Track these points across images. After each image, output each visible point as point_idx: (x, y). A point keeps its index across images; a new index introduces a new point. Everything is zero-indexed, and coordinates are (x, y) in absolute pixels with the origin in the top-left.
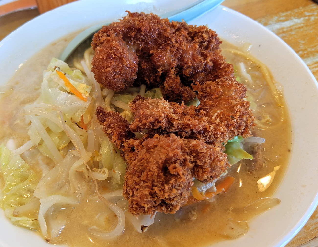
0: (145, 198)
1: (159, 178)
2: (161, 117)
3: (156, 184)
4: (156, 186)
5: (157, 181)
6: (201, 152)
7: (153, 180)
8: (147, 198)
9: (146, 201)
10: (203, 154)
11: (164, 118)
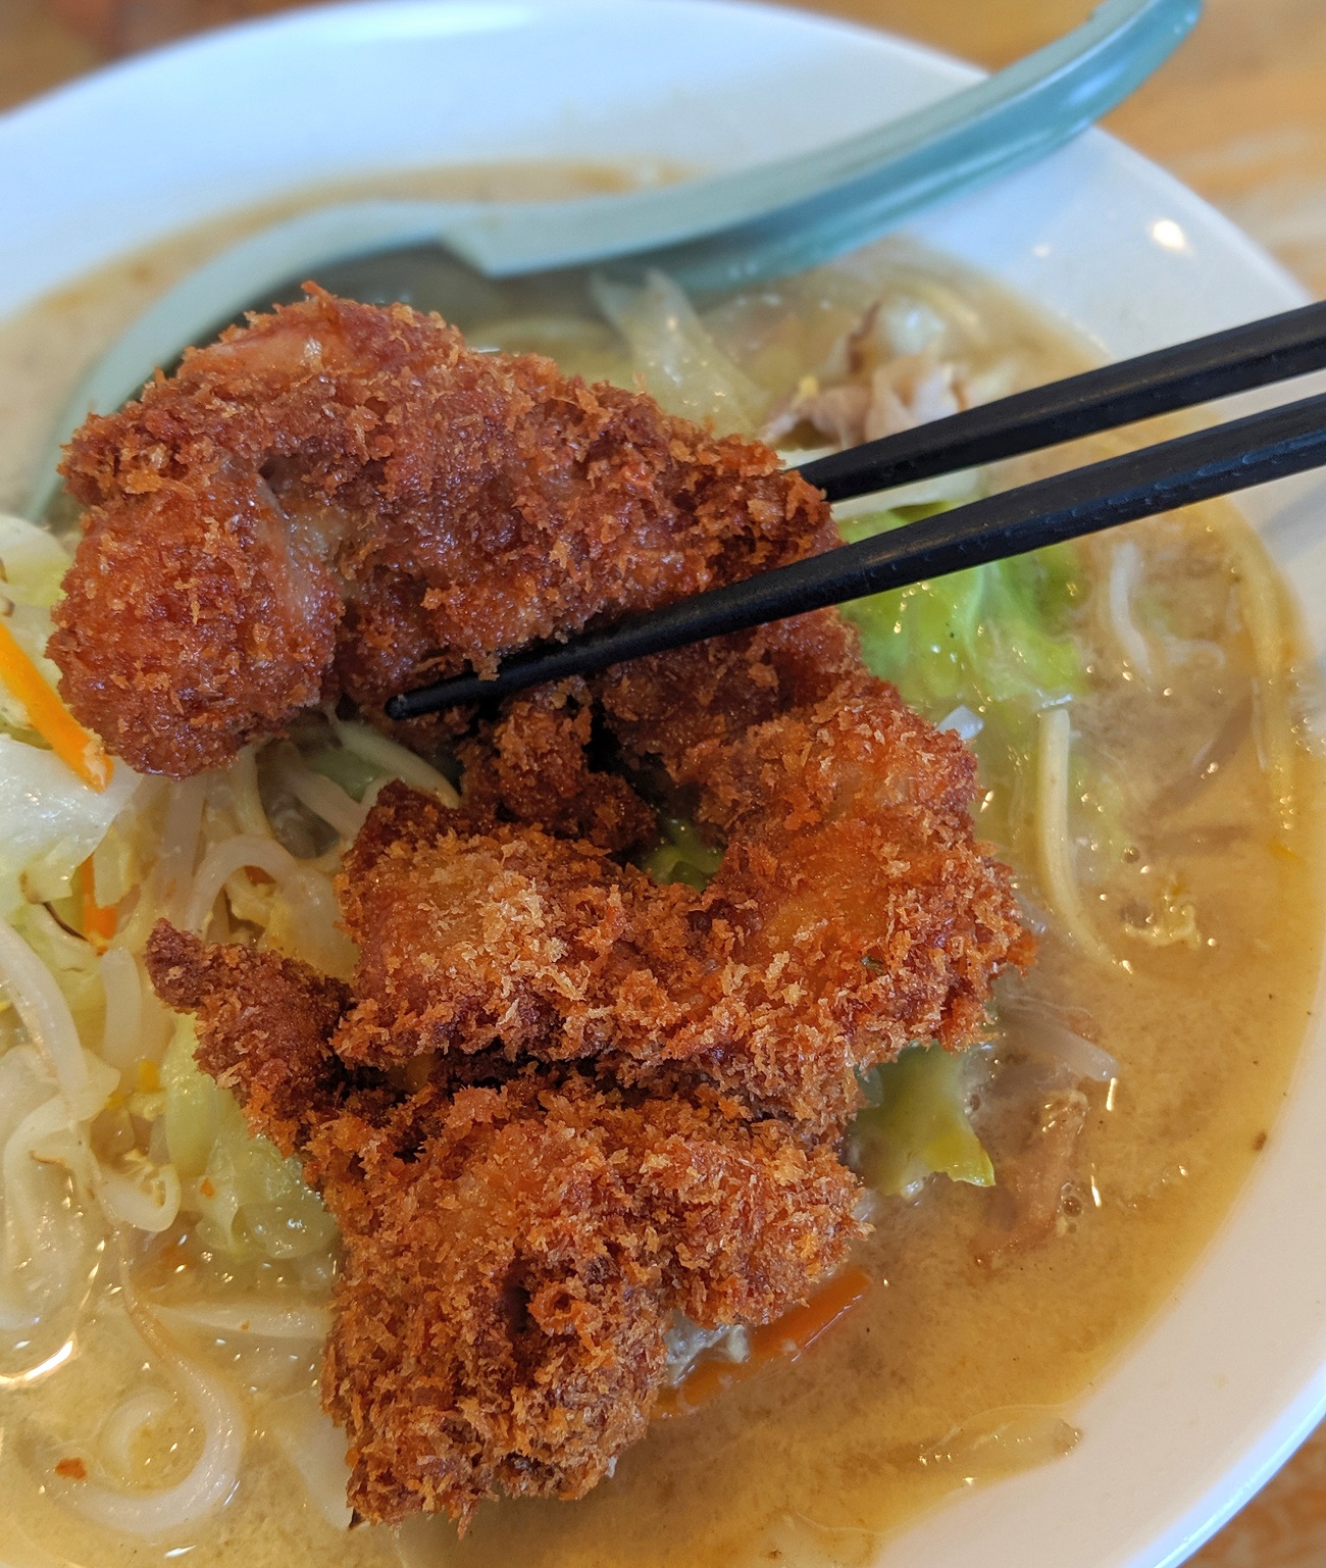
0: (421, 1454)
1: (486, 1356)
2: (496, 991)
3: (471, 1383)
4: (473, 1392)
5: (477, 1368)
6: (696, 1201)
7: (455, 1359)
8: (431, 1451)
9: (425, 1467)
10: (705, 1212)
11: (511, 998)
